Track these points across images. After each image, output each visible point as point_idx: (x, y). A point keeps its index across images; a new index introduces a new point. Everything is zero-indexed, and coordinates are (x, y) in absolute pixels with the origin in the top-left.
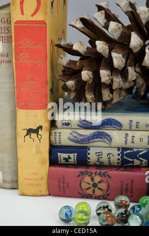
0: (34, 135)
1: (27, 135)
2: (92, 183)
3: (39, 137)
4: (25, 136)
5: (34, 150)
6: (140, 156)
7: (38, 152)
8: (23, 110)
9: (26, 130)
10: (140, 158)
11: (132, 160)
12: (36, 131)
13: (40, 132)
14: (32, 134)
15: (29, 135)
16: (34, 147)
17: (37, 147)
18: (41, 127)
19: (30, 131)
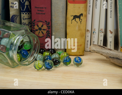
0: (77, 19)
1: (73, 19)
2: (39, 31)
3: (81, 20)
4: (72, 20)
5: (77, 28)
6: (23, 1)
7: (80, 30)
8: (72, 4)
9: (73, 16)
10: (24, 1)
11: (26, 6)
12: (79, 17)
13: (81, 18)
14: (76, 18)
15: (75, 20)
16: (77, 27)
17: (79, 27)
18: (82, 15)
19: (75, 17)
